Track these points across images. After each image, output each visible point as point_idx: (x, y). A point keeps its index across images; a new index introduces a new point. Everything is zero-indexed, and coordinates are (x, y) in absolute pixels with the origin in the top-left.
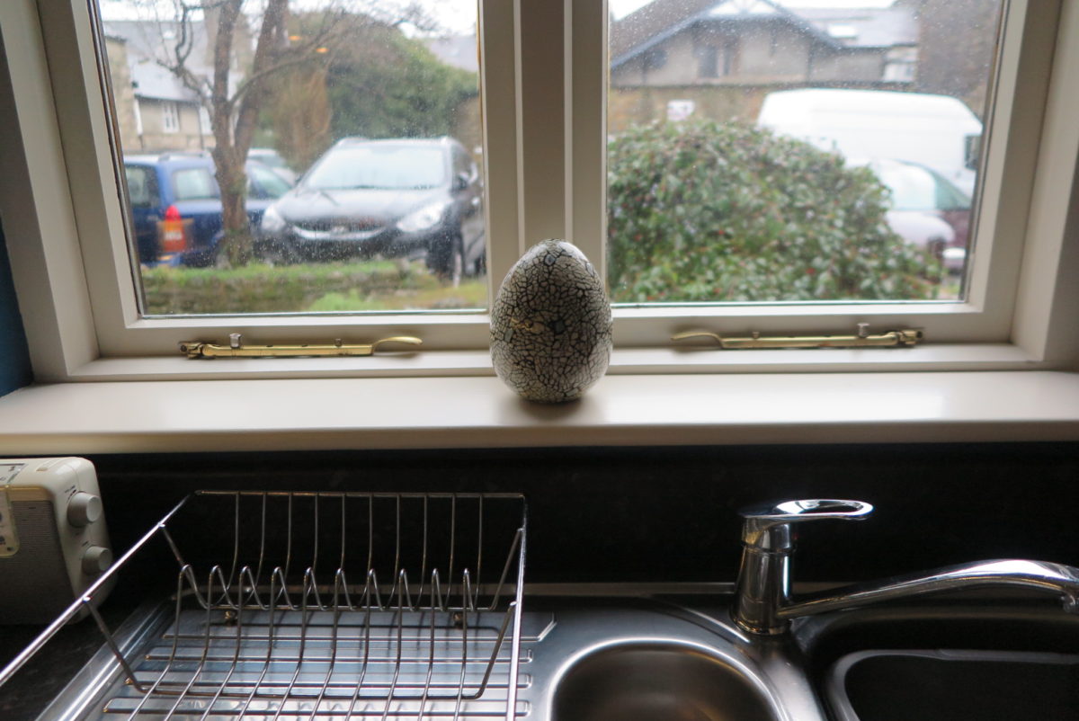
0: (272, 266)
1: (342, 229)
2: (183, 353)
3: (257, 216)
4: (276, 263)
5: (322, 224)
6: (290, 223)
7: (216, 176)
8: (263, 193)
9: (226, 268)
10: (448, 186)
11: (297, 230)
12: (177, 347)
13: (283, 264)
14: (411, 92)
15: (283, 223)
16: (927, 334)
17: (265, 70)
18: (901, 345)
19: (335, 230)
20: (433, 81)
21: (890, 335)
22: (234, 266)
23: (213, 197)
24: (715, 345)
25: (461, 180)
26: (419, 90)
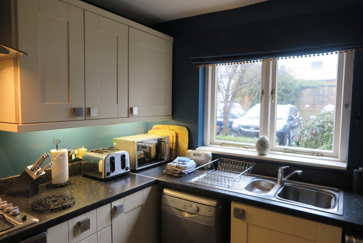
0: (233, 137)
1: (253, 129)
2: (220, 145)
3: (231, 123)
4: (234, 136)
5: (248, 127)
6: (240, 126)
7: (223, 113)
8: (234, 117)
9: (222, 136)
10: (287, 119)
11: (241, 128)
12: (219, 144)
13: (236, 137)
14: (283, 88)
15: (238, 126)
16: (324, 155)
17: (238, 88)
18: (318, 156)
19: (251, 129)
20: (291, 84)
21: (317, 154)
22: (224, 136)
23: (221, 117)
24: (289, 152)
25: (291, 117)
26: (286, 87)
